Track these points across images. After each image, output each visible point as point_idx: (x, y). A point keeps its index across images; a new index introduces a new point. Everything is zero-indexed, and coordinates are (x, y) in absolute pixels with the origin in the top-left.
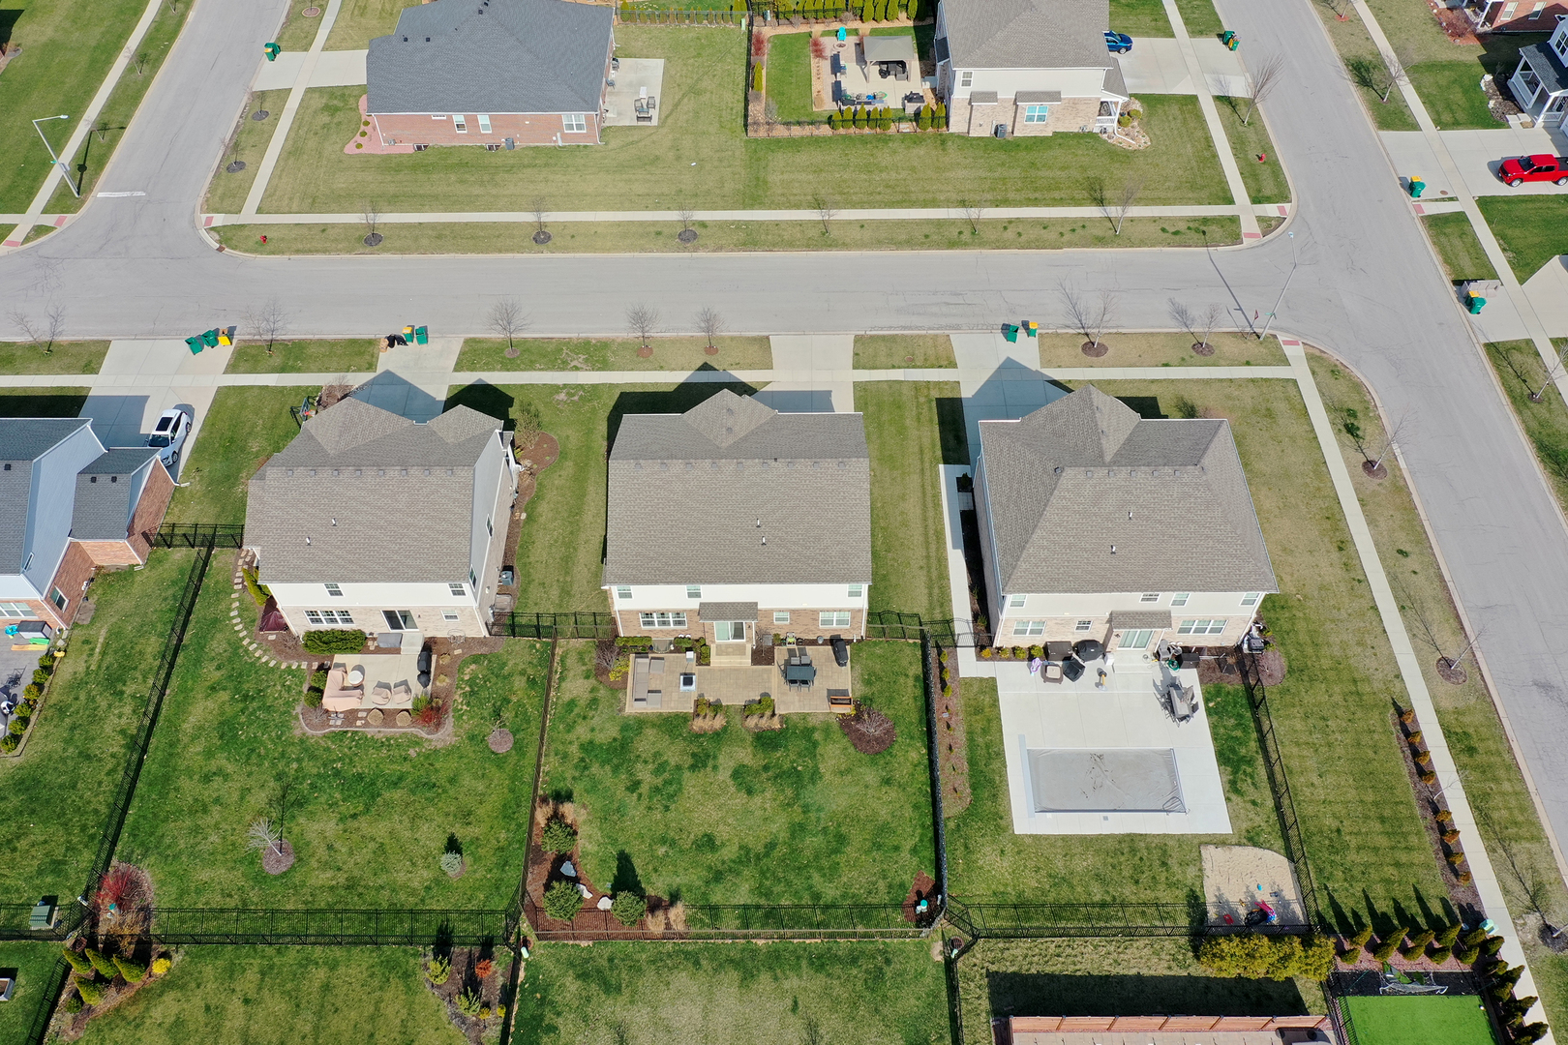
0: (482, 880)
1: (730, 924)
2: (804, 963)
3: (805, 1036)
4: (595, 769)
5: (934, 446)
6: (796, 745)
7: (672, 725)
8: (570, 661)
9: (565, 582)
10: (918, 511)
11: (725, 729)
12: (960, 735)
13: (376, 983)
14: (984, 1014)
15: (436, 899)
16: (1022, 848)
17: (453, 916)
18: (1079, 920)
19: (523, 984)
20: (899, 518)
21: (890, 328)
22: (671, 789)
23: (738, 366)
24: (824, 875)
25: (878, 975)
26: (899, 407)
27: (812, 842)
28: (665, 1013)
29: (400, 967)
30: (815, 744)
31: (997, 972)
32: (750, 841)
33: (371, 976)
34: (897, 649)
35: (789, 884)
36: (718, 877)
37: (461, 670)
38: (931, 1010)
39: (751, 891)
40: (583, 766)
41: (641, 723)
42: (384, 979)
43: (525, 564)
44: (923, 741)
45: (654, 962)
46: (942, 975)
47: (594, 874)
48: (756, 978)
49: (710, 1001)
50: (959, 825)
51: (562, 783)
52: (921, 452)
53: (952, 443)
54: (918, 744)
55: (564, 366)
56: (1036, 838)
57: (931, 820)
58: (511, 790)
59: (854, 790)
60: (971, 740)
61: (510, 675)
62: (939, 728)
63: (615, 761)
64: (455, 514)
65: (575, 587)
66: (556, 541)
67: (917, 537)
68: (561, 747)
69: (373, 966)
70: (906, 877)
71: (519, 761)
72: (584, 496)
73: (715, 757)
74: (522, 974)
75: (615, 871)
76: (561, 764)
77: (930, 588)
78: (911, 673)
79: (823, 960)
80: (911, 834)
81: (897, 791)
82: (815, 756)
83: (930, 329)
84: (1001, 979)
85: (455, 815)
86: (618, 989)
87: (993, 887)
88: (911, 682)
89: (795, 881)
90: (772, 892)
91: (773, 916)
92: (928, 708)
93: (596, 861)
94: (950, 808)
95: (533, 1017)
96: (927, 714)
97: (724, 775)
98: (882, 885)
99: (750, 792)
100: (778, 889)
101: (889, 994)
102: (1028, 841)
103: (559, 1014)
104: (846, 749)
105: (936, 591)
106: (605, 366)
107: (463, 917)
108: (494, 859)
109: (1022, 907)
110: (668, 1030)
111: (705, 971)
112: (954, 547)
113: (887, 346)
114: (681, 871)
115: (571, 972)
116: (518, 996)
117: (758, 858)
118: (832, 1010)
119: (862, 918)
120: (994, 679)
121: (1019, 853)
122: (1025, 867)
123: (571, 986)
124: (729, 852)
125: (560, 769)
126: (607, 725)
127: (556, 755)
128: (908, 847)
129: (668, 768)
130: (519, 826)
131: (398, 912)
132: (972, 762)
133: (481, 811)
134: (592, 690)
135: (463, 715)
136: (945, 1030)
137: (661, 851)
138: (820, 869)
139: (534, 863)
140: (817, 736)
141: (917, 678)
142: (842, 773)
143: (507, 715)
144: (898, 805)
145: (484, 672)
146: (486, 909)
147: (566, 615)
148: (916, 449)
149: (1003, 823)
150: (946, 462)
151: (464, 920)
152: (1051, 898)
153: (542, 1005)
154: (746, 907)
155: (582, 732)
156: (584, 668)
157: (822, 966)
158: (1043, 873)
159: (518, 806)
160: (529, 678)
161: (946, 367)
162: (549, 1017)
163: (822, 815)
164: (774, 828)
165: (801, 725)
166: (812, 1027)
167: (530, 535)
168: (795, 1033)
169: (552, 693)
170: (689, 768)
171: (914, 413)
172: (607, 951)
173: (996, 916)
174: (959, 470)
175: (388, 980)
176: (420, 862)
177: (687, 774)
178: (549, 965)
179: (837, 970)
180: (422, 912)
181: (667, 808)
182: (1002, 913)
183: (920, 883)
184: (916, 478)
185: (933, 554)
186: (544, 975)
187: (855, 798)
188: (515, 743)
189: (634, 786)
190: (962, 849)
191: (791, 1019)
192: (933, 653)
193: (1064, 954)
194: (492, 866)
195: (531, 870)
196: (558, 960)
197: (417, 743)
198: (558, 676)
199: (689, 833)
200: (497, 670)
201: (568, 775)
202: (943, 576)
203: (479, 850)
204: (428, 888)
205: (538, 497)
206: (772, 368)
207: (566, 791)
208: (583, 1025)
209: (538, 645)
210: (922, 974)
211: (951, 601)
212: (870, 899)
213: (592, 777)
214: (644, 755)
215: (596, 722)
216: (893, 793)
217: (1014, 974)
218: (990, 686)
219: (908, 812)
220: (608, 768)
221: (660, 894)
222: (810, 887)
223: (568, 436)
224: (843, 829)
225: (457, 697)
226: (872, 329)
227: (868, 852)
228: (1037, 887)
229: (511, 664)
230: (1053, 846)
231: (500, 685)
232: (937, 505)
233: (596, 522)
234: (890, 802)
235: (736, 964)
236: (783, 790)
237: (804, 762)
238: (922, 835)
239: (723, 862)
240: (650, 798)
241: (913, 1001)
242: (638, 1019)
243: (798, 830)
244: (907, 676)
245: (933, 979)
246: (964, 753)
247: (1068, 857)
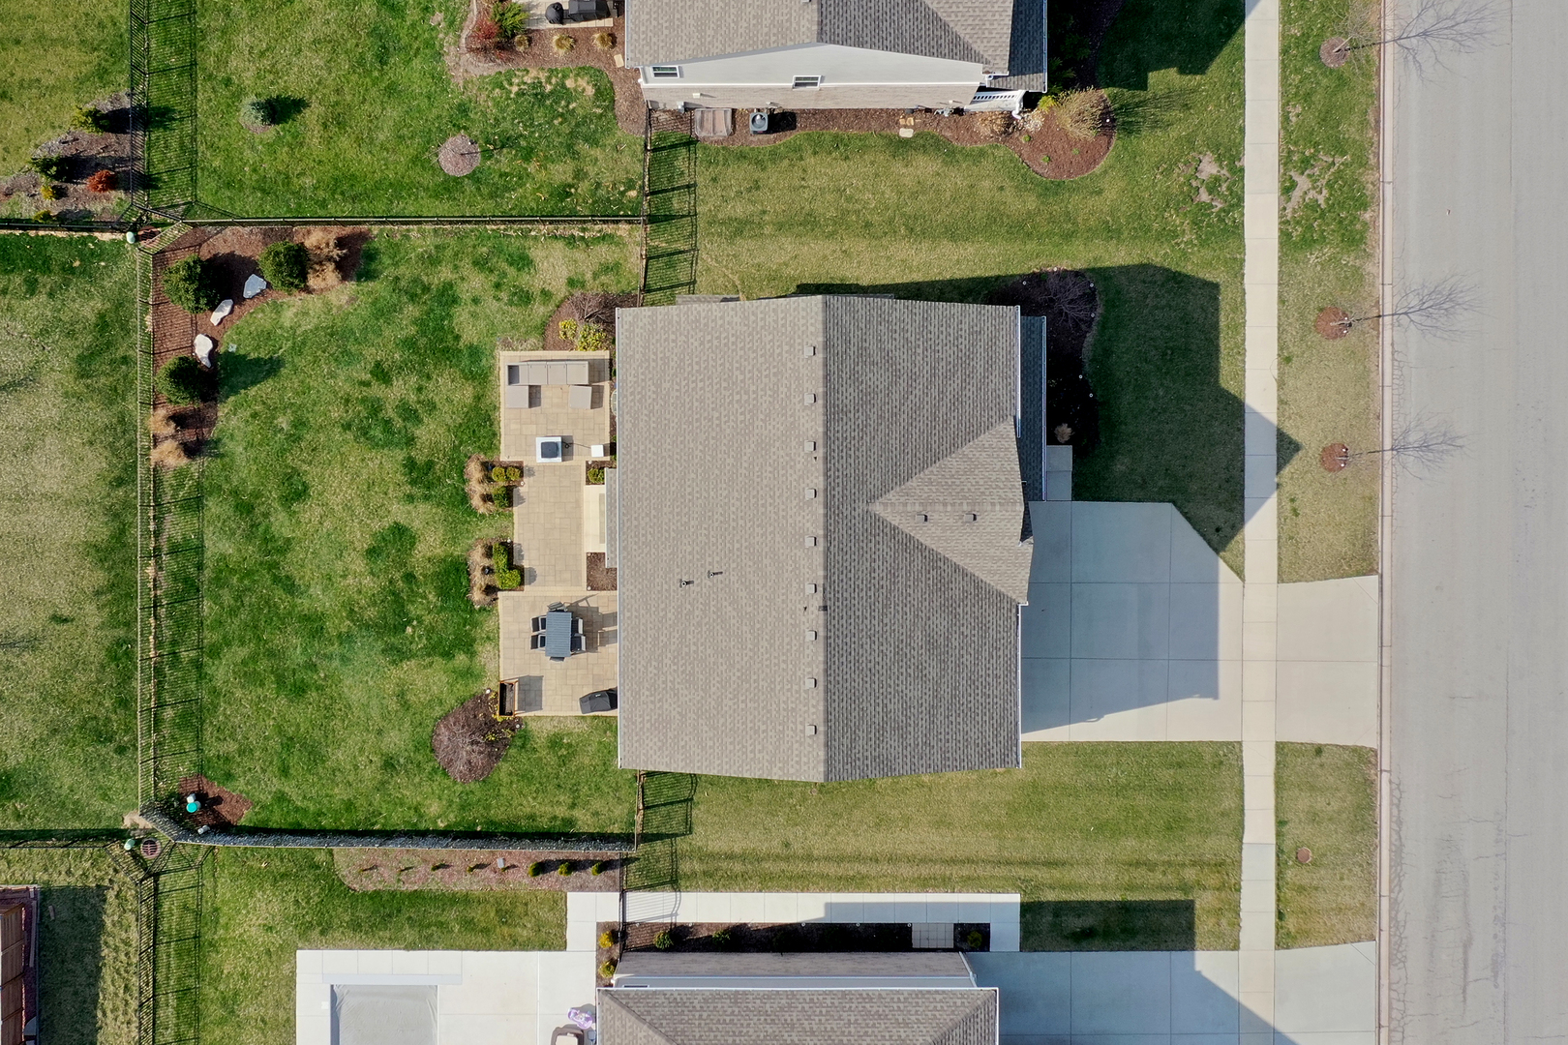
0: (241, 160)
1: (176, 527)
2: (121, 632)
3: (20, 633)
4: (412, 311)
5: (1064, 887)
6: (446, 624)
7: (480, 425)
8: (604, 253)
9: (760, 226)
10: (910, 849)
11: (472, 512)
12: (463, 883)
13: (91, 33)
14: (46, 877)
15: (213, 96)
16: (274, 958)
17: (188, 127)
18: (177, 1025)
19: (93, 239)
20: (895, 812)
21: (1398, 822)
22: (377, 432)
23: (1290, 513)
24: (244, 663)
25: (102, 736)
26: (1170, 828)
27: (295, 648)
28: (52, 443)
29: (114, 63)
30: (448, 655)
31: (105, 901)
32: (296, 555)
33: (101, 25)
34: (622, 793)
35: (233, 612)
36: (245, 509)
37: (582, 71)
38: (56, 806)
39: (223, 558)
40: (415, 291)
41: (480, 376)
42: (96, 42)
43: (798, 149)
44: (457, 824)
45: (122, 421)
46: (103, 825)
47: (249, 325)
48: (100, 565)
49: (67, 502)
50: (318, 867)
51: (389, 261)
52: (1051, 864)
53: (1076, 924)
54: (452, 816)
55: (1294, 159)
56: (291, 981)
57: (328, 827)
58: (378, 185)
59: (375, 713)
60: (454, 900)
61: (575, 155)
62: (479, 853)
63: (422, 341)
64: (736, 23)
65: (752, 244)
66: (849, 199)
67: (849, 844)
68: (449, 253)
69: (115, 24)
70: (241, 784)
71: (427, 189)
72: (953, 238)
73: (427, 498)
74: (106, 237)
75: (253, 355)
76: (421, 257)
77: (743, 857)
78: (577, 813)
79: (123, 660)
80: (305, 794)
81: (374, 778)
82: (429, 655)
83: (1394, 904)
84: (94, 906)
85: (337, 103)
86: (83, 374)
87: (225, 909)
88: (561, 812)
89: (237, 621)
90: (222, 587)
91: (188, 588)
92: (514, 835)
93: (268, 326)
94: (348, 859)
95: (47, 261)
96: (504, 834)
97: (398, 512)
98: (232, 747)
99: (372, 553)
100: (227, 598)
101: (78, 750)
102: (286, 969)
103: (51, 295)
104: (441, 703)
105: (738, 867)
106: (1294, 241)
107: (187, 141)
108: (271, 174)
109: (195, 946)
110: (28, 448)
111: (109, 495)
112: (829, 906)
113: (1339, 813)
114: (252, 453)
115: (108, 305)
116: (76, 235)
117: (273, 566)
118: (55, 672)
119: (182, 716)
120: (563, 947)
121: (268, 952)
122: (249, 959)
123: (87, 307)
124: (280, 523)
125: (413, 255)
126: (482, 324)
127: (437, 247)
128: (287, 789)
129: (409, 425)
130: (323, 204)
131: (193, 45)
132: (416, 897)
133: (344, 142)
134: (546, 295)
135: (502, 87)
136: (28, 823)
137: (283, 422)
138: (254, 658)
139: (265, 234)
140: (461, 659)
141: (570, 822)
142: (401, 695)
143: (505, 161)
144: (351, 778)
145: (580, 111)
146: (199, 172)
147: (693, 234)
148: (1058, 853)
149: (315, 934)
150: (1026, 909)
151: (182, 145)
152: (209, 991)
153: (63, 269)
154: (200, 549)
155: (475, 282)
156: (589, 276)
157: (115, 658)
158: (240, 985)
159: (354, 199)
160: (571, 186)
161: (1278, 928)
162: (46, 281)
163: (336, 663)
164: (316, 590)
165: (478, 633)
166: (32, 643)
167: (863, 149)
168: (23, 620)
169: (544, 229)
170: (410, 458)
171: (1153, 856)
172: (137, 354)
173: (185, 908)
174: (1006, 933)
175: (95, 49)
176: (266, 63)
177: (400, 455)
178: (120, 273)
179: (110, 678)
180: (193, 79)
181: (347, 427)
182: (189, 918)
183: (233, 803)
184: (991, 849)
185: (815, 867)
186: (104, 267)
187: (362, 714)
188: (456, 180)
189: (382, 374)
190: (282, 870)
191: (43, 615)
192: (611, 853)
193: (129, 998)
194: (261, 171)
195: (256, 229)
196: (125, 285)
197: (451, 23)
198: (576, 233)
199: (310, 463)
200: (583, 132)
201: (402, 270)
202: (767, 882)
203: (286, 149)
204: (228, 82)
205: (952, 153)
206: (1281, 580)
207: (375, 271)
208: (36, 329)
209: (633, 193)
210: (105, 797)
211: (716, 890)
212: (210, 729)
213: (395, 308)
214: (431, 385)
215: (491, 305)
216: (370, 773)
217: (102, 925)
218: (552, 939)
219: (340, 793)
220: (413, 330)
221: (219, 425)
222: (229, 645)
223: (1100, 192)
224: (313, 695)
225: (533, 73)
226: (1397, 787)
227: (280, 730)
228: (222, 972)
229: (597, 152)
230: (278, 1005)
231: (557, 141)
232: (924, 884)
233: (891, 266)
234: (356, 768)
235: (120, 535)
236: (375, 604)
237: (420, 637)
238: (305, 811)
239: (266, 515)
240: (364, 400)
241: (68, 782)
242: (43, 405)
243: (313, 625)
244: (573, 806)
245: (102, 812)
246: (434, 887)
247: (261, 1025)
